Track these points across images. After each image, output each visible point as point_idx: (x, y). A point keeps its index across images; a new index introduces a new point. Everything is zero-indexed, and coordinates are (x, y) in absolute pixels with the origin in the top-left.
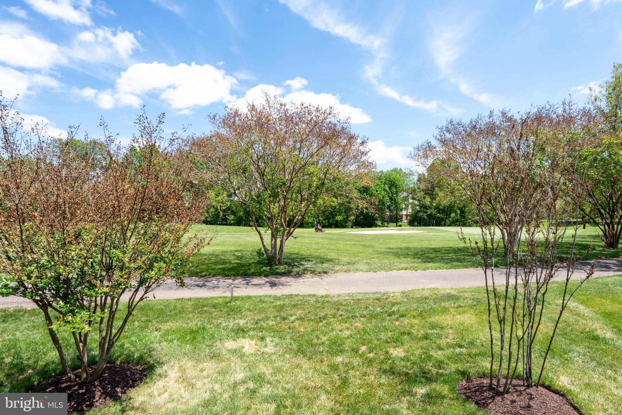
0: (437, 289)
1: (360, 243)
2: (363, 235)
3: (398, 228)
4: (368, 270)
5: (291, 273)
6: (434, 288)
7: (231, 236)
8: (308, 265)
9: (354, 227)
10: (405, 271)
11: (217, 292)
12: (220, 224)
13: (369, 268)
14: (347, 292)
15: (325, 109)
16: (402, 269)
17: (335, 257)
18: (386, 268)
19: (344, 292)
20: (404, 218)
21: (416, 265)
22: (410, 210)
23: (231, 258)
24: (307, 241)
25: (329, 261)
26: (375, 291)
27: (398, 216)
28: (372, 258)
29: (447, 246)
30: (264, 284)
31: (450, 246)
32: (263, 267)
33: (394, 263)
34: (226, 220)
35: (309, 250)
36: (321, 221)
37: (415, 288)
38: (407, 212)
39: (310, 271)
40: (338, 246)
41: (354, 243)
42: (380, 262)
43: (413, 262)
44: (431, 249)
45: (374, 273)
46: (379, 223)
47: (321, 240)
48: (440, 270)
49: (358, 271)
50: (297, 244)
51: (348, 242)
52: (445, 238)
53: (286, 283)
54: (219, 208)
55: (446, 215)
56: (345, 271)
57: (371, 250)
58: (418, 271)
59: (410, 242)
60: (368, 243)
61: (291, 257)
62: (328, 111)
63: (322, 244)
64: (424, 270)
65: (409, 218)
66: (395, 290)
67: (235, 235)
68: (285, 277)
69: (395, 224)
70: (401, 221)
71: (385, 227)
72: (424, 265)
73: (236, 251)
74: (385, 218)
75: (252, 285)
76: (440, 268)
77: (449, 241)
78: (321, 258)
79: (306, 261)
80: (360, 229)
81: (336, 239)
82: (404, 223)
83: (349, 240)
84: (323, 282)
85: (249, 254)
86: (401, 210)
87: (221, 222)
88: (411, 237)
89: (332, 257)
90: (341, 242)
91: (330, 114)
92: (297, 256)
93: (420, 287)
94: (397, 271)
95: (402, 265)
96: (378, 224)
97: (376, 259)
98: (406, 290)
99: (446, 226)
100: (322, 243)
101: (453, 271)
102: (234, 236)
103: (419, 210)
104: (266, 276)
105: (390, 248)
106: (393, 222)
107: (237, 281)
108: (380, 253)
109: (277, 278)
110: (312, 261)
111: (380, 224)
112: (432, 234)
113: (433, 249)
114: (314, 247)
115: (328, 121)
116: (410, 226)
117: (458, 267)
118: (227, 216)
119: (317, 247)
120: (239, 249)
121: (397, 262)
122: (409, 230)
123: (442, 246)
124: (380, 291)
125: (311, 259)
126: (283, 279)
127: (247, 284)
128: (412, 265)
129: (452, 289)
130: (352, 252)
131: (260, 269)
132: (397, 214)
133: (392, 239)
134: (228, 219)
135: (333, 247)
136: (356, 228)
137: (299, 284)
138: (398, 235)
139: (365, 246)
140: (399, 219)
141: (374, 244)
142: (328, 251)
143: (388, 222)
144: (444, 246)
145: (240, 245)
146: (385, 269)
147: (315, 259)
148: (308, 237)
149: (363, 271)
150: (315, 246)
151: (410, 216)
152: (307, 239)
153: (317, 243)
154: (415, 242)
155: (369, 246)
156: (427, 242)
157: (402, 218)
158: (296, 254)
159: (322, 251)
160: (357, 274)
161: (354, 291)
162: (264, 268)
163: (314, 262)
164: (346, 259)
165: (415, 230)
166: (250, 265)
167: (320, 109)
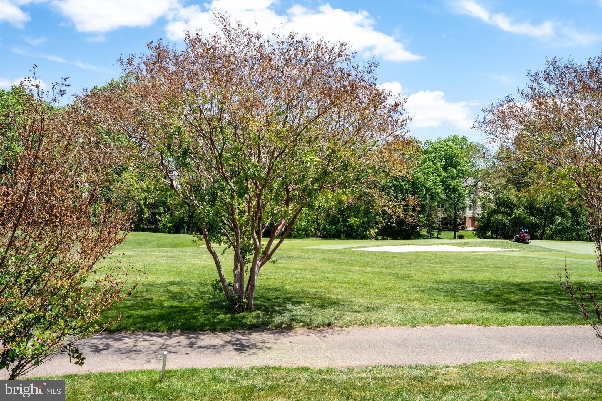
0: (523, 363)
1: (389, 271)
2: (394, 255)
3: (458, 241)
4: (402, 323)
5: (267, 326)
6: (518, 362)
7: (164, 254)
8: (299, 311)
9: (380, 238)
10: (465, 325)
11: (138, 361)
12: (144, 230)
13: (404, 319)
14: (365, 363)
15: (332, 46)
16: (461, 323)
17: (344, 297)
18: (433, 319)
19: (359, 363)
20: (469, 223)
21: (487, 315)
22: (479, 210)
23: (163, 298)
24: (296, 265)
25: (335, 303)
26: (413, 363)
27: (458, 220)
28: (409, 300)
29: (545, 280)
30: (223, 346)
31: (550, 280)
32: (218, 315)
33: (447, 310)
34: (155, 222)
35: (299, 283)
36: (322, 227)
37: (483, 360)
38: (474, 213)
39: (302, 321)
40: (351, 275)
41: (378, 270)
42: (422, 308)
43: (482, 310)
44: (513, 285)
45: (412, 329)
46: (424, 231)
47: (320, 264)
48: (531, 327)
49: (384, 324)
50: (278, 270)
51: (368, 269)
52: (541, 263)
53: (261, 344)
54: (142, 202)
55: (545, 220)
56: (362, 324)
57: (407, 285)
58: (491, 327)
59: (477, 271)
60: (401, 272)
61: (269, 295)
62: (336, 50)
63: (322, 272)
64: (502, 325)
65: (476, 223)
66: (447, 362)
67: (172, 251)
68: (258, 334)
69: (452, 233)
70: (463, 228)
71: (434, 238)
72: (502, 316)
73: (171, 283)
74: (434, 222)
75: (200, 347)
76: (530, 323)
77: (549, 269)
78: (321, 299)
79: (295, 303)
80: (390, 241)
81: (347, 262)
82: (468, 233)
83: (369, 265)
84: (324, 344)
85: (195, 289)
86: (463, 209)
87: (146, 225)
88: (479, 259)
89: (339, 297)
90: (355, 268)
91: (340, 55)
92: (278, 293)
93: (493, 358)
94: (453, 326)
95: (461, 313)
96: (422, 233)
97: (415, 302)
98: (469, 363)
99: (545, 239)
100: (323, 269)
101: (554, 328)
102: (170, 254)
103: (495, 210)
104: (225, 331)
105: (441, 282)
106: (449, 230)
107: (173, 341)
108: (423, 291)
109: (244, 334)
110: (304, 303)
111: (425, 233)
112: (519, 254)
113: (519, 284)
114: (308, 277)
115: (337, 66)
116: (480, 237)
117: (563, 322)
118: (157, 216)
119: (313, 277)
120: (178, 279)
121: (453, 308)
122: (476, 245)
123: (533, 280)
124: (422, 363)
125: (302, 300)
126: (256, 337)
127: (191, 345)
128: (479, 314)
129: (552, 363)
130: (374, 288)
131: (214, 318)
132: (455, 215)
133: (445, 263)
134: (159, 221)
135: (341, 277)
136: (382, 239)
137: (281, 346)
138: (458, 256)
139: (397, 276)
140: (460, 225)
141: (413, 273)
142: (333, 284)
143: (439, 230)
144: (540, 279)
145: (180, 273)
146: (431, 322)
147: (309, 300)
148: (298, 258)
149: (393, 325)
150: (310, 276)
151: (479, 219)
152: (297, 262)
153: (314, 270)
154: (486, 271)
155: (406, 277)
156: (508, 270)
157: (464, 223)
158: (277, 290)
159: (321, 284)
160: (383, 329)
161: (377, 363)
162: (222, 316)
163: (307, 305)
164: (362, 301)
165: (487, 245)
166: (196, 309)
167: (324, 46)
